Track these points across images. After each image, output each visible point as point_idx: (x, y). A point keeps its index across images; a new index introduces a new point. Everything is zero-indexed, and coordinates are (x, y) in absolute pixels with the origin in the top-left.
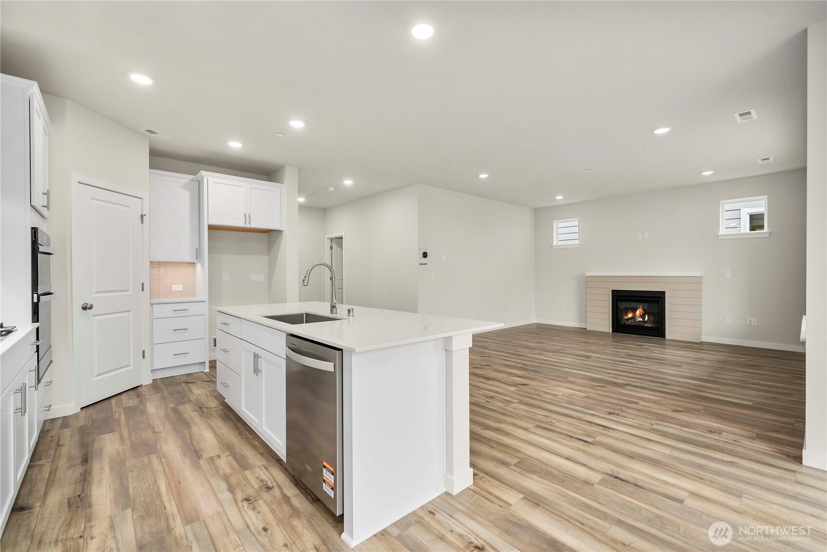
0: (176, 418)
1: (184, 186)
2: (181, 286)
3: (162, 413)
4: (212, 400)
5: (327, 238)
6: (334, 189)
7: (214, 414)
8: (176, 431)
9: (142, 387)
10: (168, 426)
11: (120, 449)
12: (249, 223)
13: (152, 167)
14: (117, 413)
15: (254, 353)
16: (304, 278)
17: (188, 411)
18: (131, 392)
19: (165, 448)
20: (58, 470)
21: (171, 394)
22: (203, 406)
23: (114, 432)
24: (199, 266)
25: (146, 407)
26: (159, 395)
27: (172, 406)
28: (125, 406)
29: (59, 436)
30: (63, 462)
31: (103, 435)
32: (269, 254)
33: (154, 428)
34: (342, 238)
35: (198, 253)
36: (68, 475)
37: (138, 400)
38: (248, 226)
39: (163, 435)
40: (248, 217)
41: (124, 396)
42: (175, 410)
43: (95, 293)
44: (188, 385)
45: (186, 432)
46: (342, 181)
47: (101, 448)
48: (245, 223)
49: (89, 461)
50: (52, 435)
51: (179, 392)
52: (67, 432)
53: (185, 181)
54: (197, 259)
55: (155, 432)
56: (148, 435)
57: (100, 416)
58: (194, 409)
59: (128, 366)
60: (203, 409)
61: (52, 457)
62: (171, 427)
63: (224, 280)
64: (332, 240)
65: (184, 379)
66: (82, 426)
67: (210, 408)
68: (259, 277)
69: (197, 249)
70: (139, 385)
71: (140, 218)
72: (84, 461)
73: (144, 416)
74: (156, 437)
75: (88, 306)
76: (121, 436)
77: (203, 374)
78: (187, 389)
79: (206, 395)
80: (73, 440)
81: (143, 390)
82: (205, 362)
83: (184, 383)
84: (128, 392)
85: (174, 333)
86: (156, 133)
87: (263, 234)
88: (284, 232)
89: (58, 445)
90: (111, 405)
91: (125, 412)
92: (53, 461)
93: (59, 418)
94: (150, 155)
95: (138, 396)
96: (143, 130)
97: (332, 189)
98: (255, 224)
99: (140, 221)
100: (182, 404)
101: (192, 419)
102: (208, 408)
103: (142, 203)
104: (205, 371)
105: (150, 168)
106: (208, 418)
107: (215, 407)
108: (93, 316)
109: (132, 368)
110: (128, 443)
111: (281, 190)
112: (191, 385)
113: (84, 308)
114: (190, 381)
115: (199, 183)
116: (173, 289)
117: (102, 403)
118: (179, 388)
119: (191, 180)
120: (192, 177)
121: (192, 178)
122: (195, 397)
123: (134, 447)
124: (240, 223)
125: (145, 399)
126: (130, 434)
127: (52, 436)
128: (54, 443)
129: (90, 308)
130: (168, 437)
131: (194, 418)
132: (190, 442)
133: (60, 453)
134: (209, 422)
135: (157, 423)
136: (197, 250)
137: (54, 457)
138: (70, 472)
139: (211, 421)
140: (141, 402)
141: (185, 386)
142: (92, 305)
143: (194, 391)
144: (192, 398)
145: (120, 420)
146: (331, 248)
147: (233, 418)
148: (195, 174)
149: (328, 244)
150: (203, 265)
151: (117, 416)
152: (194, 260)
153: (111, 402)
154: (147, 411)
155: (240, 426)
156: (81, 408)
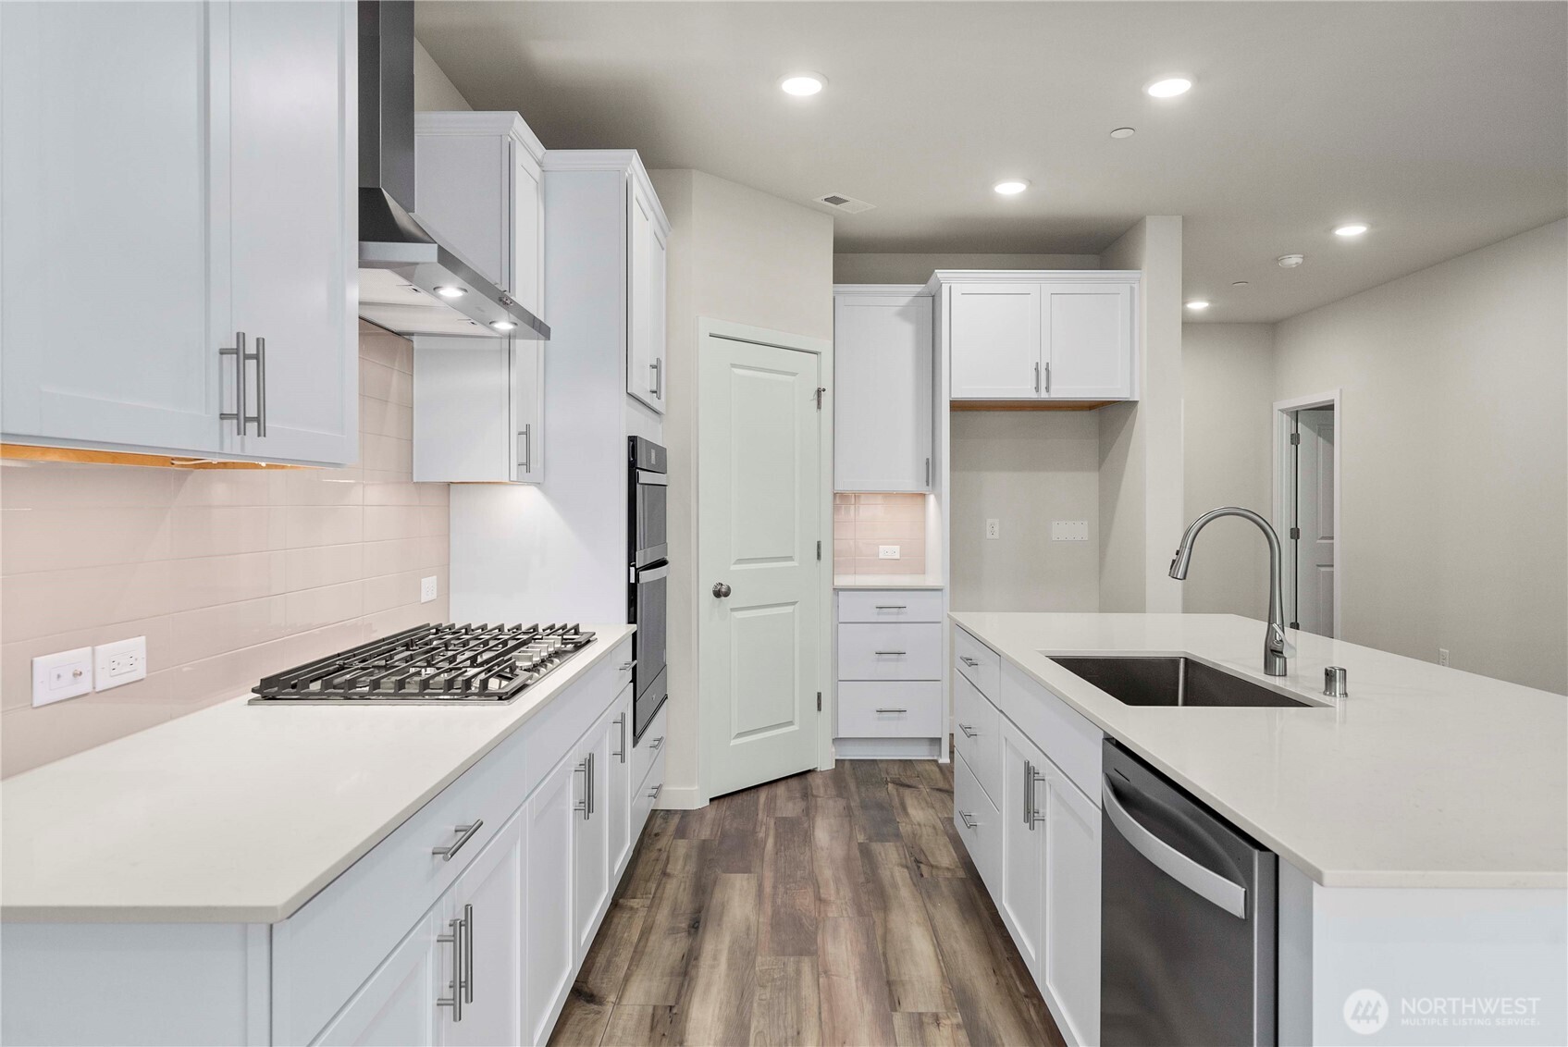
0: (865, 873)
1: (904, 314)
2: (897, 548)
3: (839, 852)
4: (945, 846)
5: (1282, 411)
6: (1300, 261)
7: (943, 884)
8: (860, 912)
9: (814, 775)
10: (846, 892)
11: (753, 918)
12: (1047, 389)
13: (839, 278)
14: (764, 828)
15: (1027, 764)
16: (1175, 557)
17: (890, 859)
18: (793, 782)
19: (830, 948)
20: (653, 931)
21: (864, 807)
22: (923, 859)
23: (750, 872)
24: (932, 499)
25: (813, 827)
26: (841, 803)
27: (861, 838)
28: (779, 814)
29: (669, 851)
30: (662, 917)
31: (733, 875)
32: (1100, 467)
33: (819, 887)
34: (1330, 407)
35: (930, 468)
36: (666, 950)
37: (800, 805)
38: (1044, 395)
39: (833, 912)
40: (1043, 373)
41: (781, 790)
42: (865, 851)
43: (735, 564)
44: (901, 789)
45: (877, 917)
46: (1332, 228)
47: (723, 905)
48: (1037, 389)
49: (701, 929)
50: (659, 847)
51: (880, 806)
52: (682, 847)
53: (904, 301)
54: (928, 485)
55: (819, 899)
56: (805, 901)
57: (735, 825)
58: (904, 861)
59: (791, 723)
60: (922, 866)
61: (651, 896)
62: (850, 895)
63: (989, 536)
64: (1296, 414)
65: (895, 771)
66: (704, 841)
67: (937, 867)
68: (1073, 530)
69: (928, 459)
70: (811, 768)
71: (816, 396)
72: (693, 927)
73: (807, 849)
74: (819, 912)
75: (723, 590)
76: (760, 887)
77: (935, 769)
78: (896, 801)
79: (934, 828)
80: (686, 869)
81: (816, 781)
82: (940, 739)
83: (893, 782)
84: (789, 780)
85: (878, 660)
86: (845, 201)
87: (1085, 413)
88: (1139, 405)
89: (665, 874)
90: (756, 803)
91: (776, 830)
92: (650, 907)
93: (676, 812)
94: (834, 252)
95: (806, 795)
96: (820, 200)
97: (1294, 260)
98: (1060, 392)
99: (815, 402)
100: (882, 838)
101: (895, 886)
102: (932, 866)
103: (819, 363)
104: (940, 761)
105: (834, 283)
106: (929, 897)
107: (948, 869)
108: (732, 610)
109: (797, 728)
110: (768, 909)
111: (1132, 289)
112: (907, 792)
113: (718, 594)
114: (906, 781)
115: (933, 300)
116: (881, 556)
117: (744, 795)
118: (880, 795)
119: (918, 296)
120: (918, 288)
121: (919, 290)
122: (909, 828)
123: (776, 925)
124: (1026, 392)
125: (816, 807)
126: (775, 887)
127: (660, 850)
128: (659, 867)
129: (727, 594)
130: (841, 919)
131: (900, 884)
132: (881, 952)
133: (663, 893)
134: (929, 906)
135: (827, 874)
136: (927, 463)
137: (653, 897)
138: (668, 943)
139: (934, 906)
140: (807, 812)
141: (894, 792)
142: (729, 589)
143: (911, 811)
144: (904, 828)
145: (765, 844)
146: (1295, 439)
147: (986, 914)
148: (923, 279)
149: (1283, 427)
150: (939, 498)
151: (761, 835)
152: (923, 489)
153: (758, 797)
154: (814, 839)
155: (998, 942)
156: (711, 800)
